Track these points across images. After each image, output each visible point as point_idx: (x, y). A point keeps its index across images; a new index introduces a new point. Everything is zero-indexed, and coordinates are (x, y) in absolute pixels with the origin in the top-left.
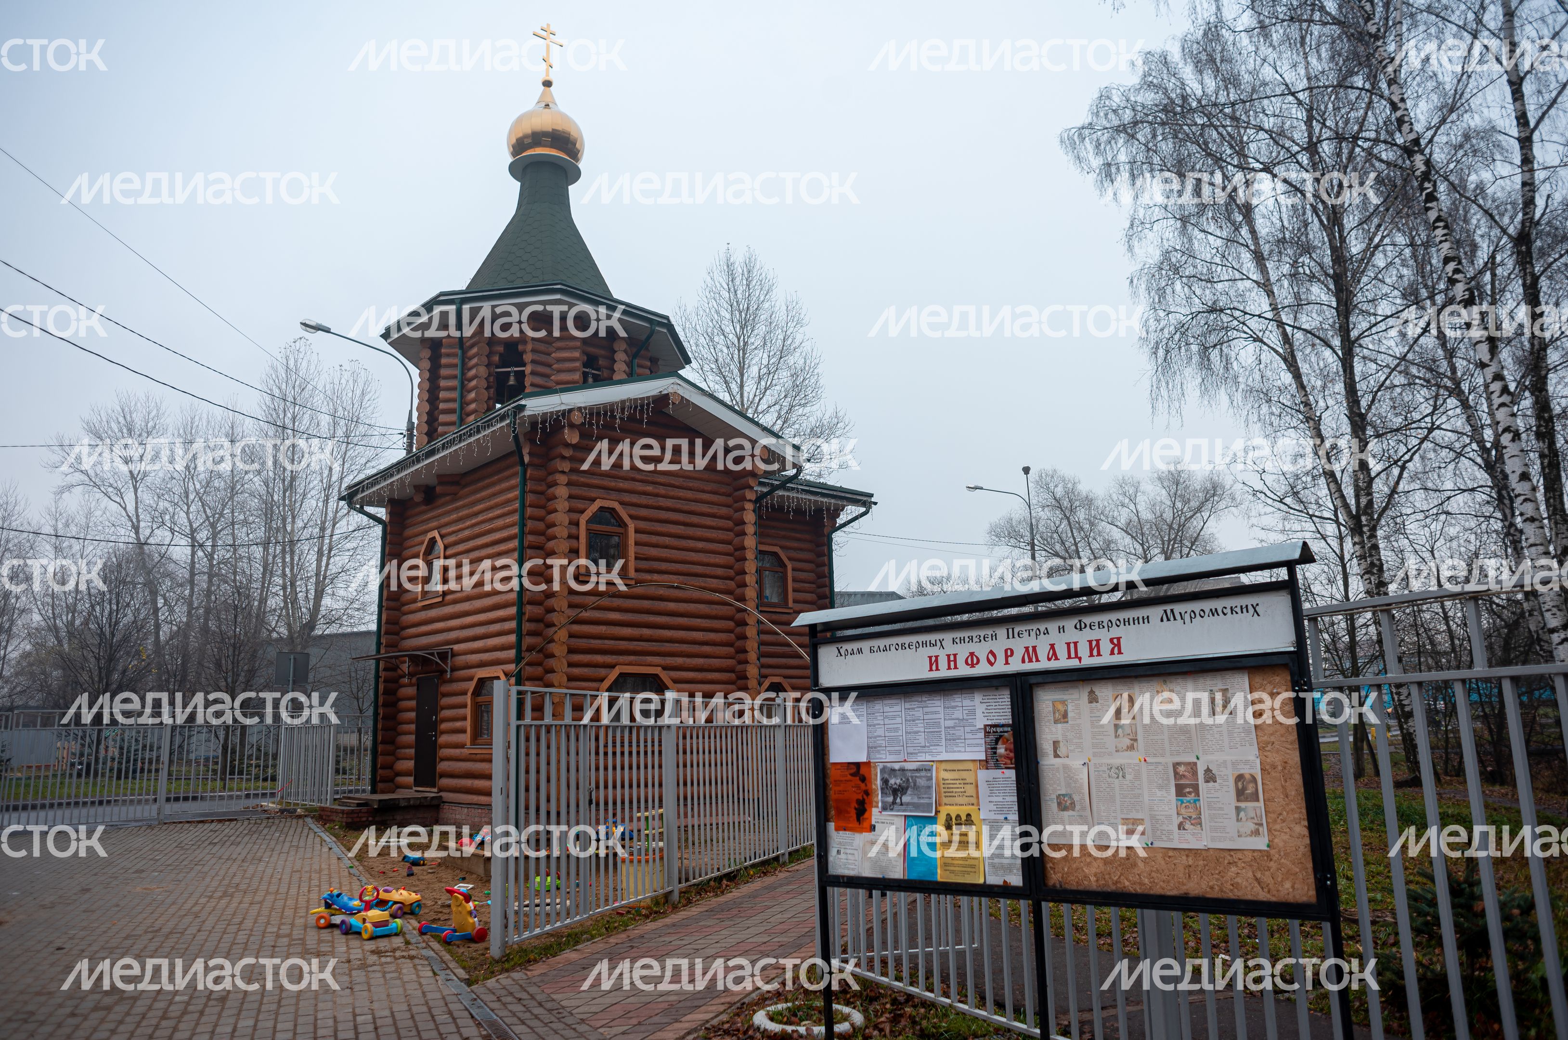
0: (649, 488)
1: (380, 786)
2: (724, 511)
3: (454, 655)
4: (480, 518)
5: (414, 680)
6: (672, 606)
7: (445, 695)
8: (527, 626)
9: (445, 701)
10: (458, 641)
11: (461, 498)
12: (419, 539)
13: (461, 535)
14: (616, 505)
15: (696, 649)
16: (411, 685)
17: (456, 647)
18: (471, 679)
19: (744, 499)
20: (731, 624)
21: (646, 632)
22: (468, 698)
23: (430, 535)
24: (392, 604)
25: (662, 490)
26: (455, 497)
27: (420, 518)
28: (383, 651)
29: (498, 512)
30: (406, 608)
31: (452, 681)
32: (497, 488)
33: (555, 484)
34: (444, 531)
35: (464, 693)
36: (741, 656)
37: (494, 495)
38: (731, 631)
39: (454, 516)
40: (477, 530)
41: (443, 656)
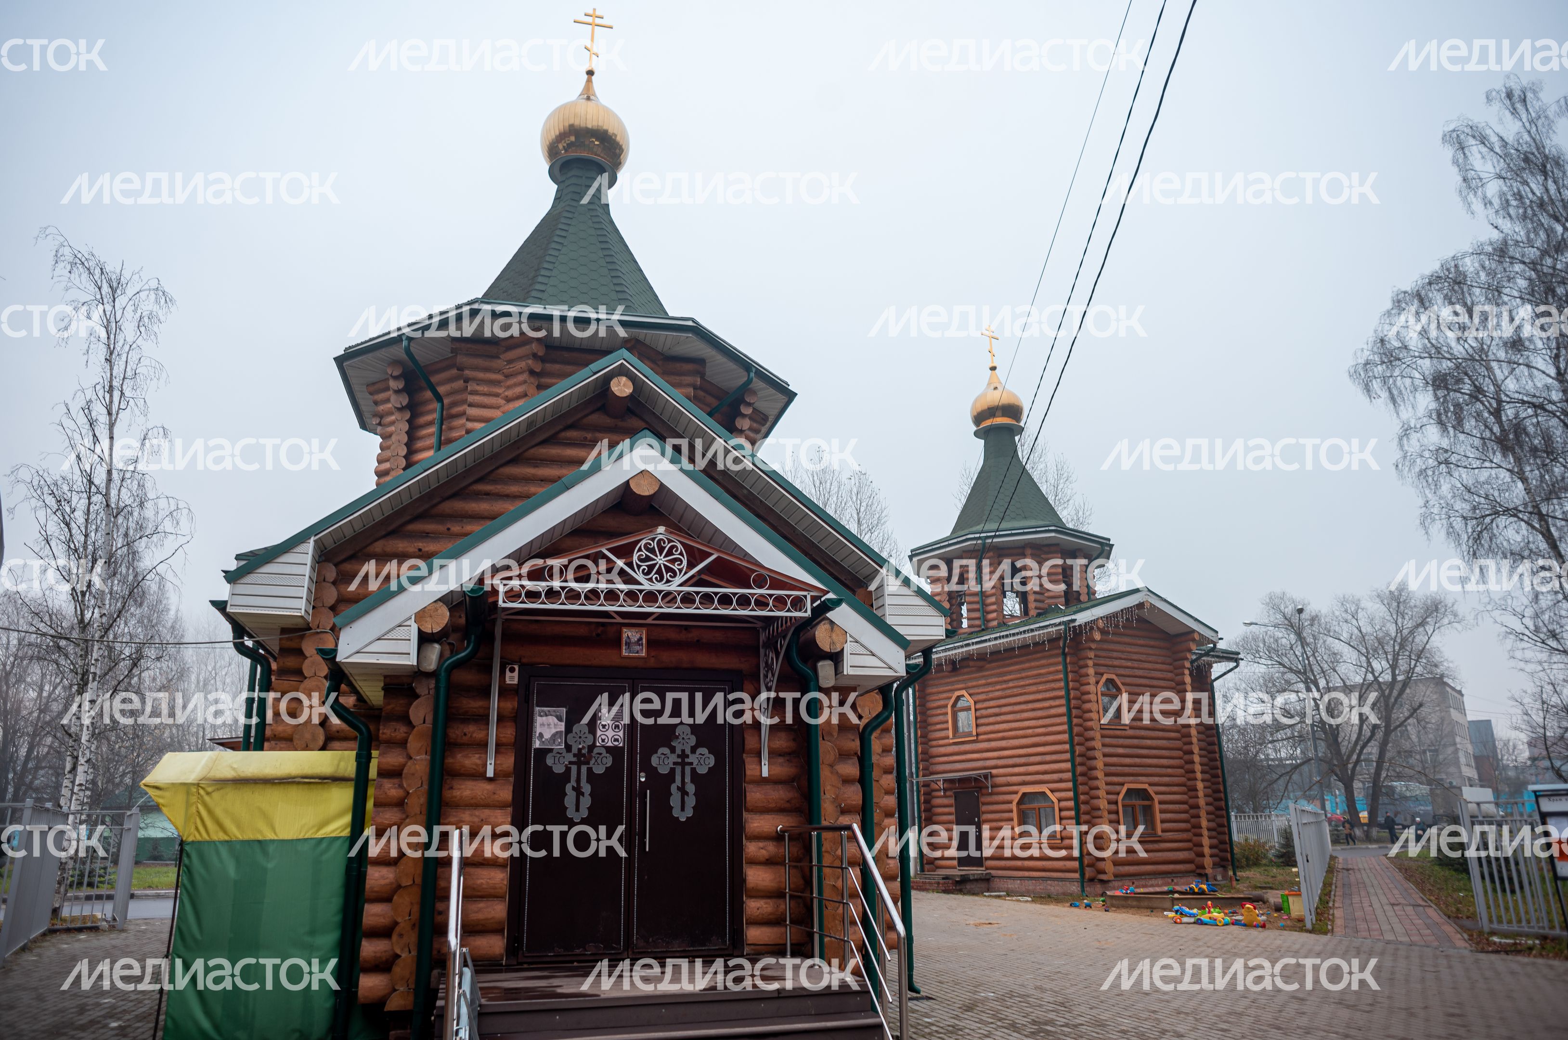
0: (1129, 664)
1: (927, 867)
2: (1170, 675)
3: (992, 776)
4: (1011, 684)
5: (948, 793)
6: (1149, 742)
7: (984, 804)
8: (1078, 760)
9: (984, 808)
10: (996, 767)
11: (988, 670)
12: (945, 695)
13: (991, 695)
14: (1114, 677)
15: (1164, 771)
16: (945, 796)
17: (994, 771)
18: (1016, 793)
19: (1184, 667)
20: (1180, 753)
21: (1137, 760)
22: (1014, 806)
23: (957, 693)
24: (923, 740)
25: (1136, 664)
26: (981, 669)
27: (943, 681)
28: (921, 773)
29: (1031, 681)
30: (934, 743)
31: (992, 794)
32: (1027, 665)
33: (1087, 666)
34: (971, 691)
35: (1010, 802)
36: (1191, 775)
37: (1023, 669)
38: (1181, 758)
39: (983, 682)
40: (1009, 692)
41: (986, 777)
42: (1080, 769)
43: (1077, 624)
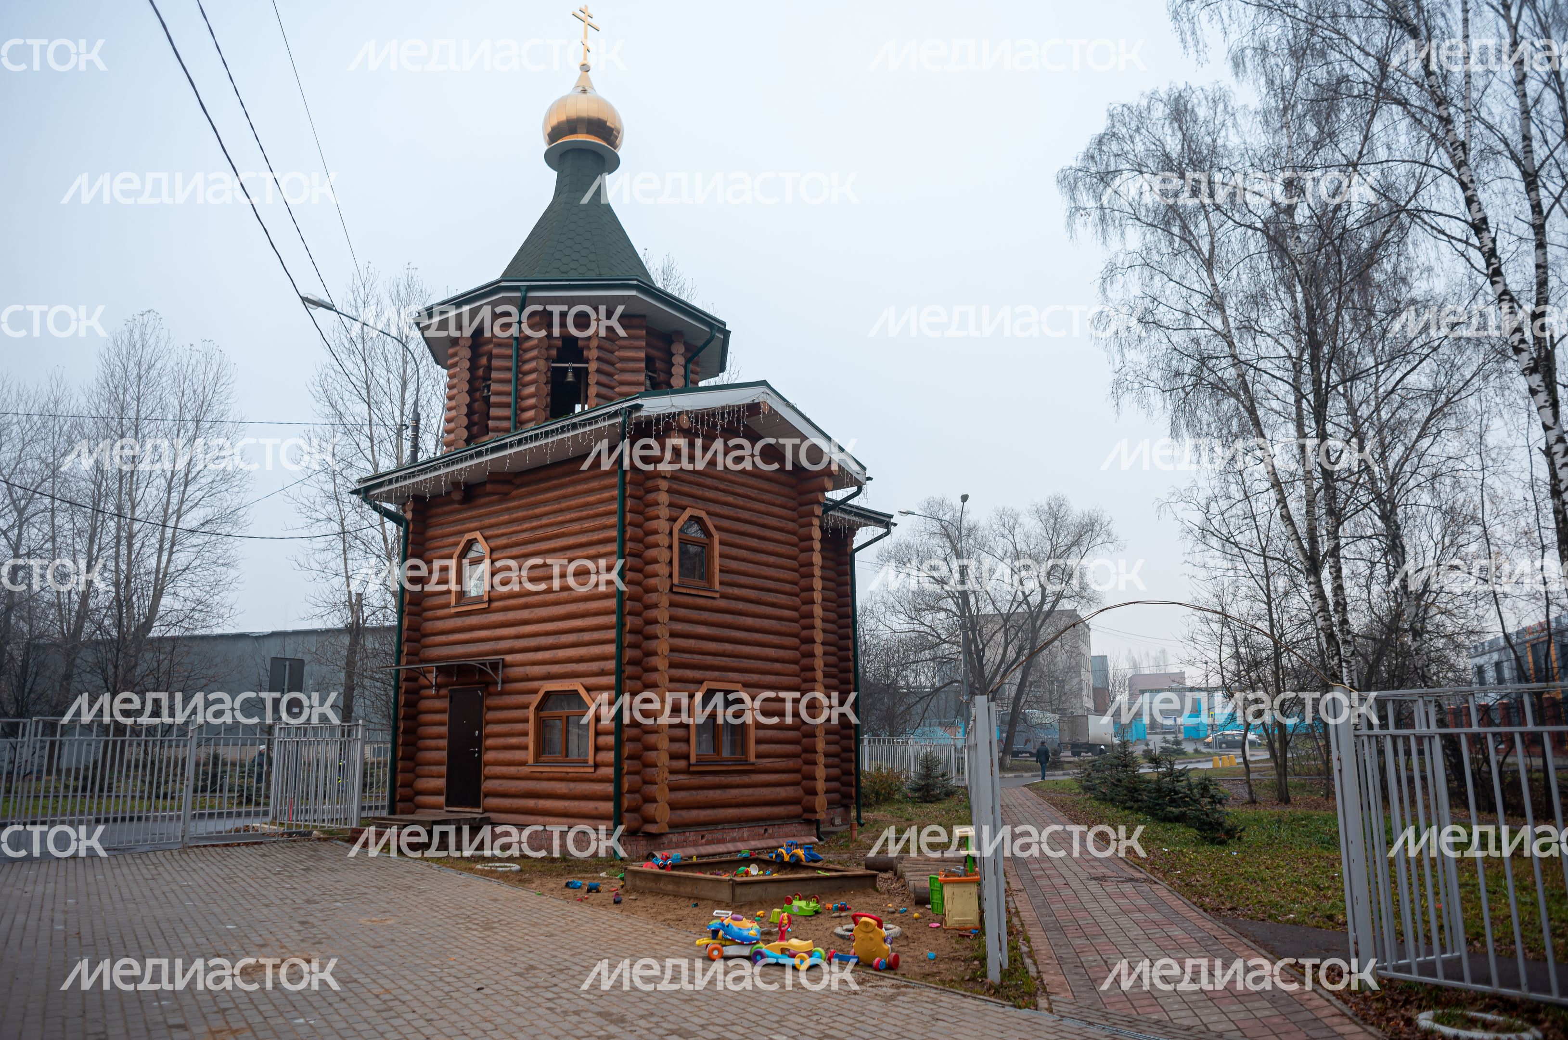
0: (730, 499)
1: (400, 805)
2: (791, 525)
3: (505, 666)
4: (544, 521)
5: (443, 692)
6: (749, 621)
7: (490, 709)
8: (628, 638)
9: (490, 715)
10: (511, 651)
11: (514, 499)
12: (451, 540)
13: (515, 538)
14: (703, 514)
15: (768, 666)
16: (438, 697)
17: (509, 658)
18: (535, 691)
19: (812, 514)
20: (796, 641)
21: (728, 647)
22: (531, 713)
23: (468, 536)
24: (413, 608)
25: (740, 501)
26: (505, 497)
27: (451, 518)
28: (404, 660)
29: (573, 515)
30: (430, 614)
31: (502, 693)
32: (570, 490)
33: (657, 489)
34: (488, 533)
35: (526, 707)
36: (809, 674)
37: (565, 497)
38: (796, 649)
39: (505, 517)
40: (540, 533)
41: (494, 666)
42: (629, 653)
43: (643, 413)
